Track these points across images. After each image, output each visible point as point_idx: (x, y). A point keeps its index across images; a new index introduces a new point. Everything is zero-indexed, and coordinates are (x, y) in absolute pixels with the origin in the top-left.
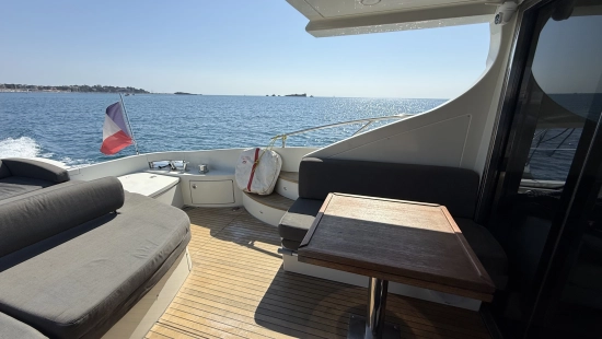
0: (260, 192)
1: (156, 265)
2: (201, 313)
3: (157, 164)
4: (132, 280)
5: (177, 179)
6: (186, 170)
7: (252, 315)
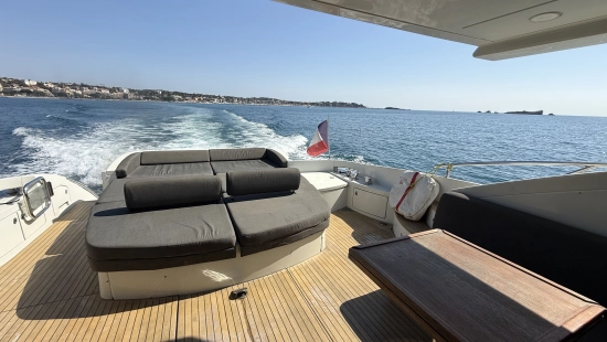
0: (406, 214)
1: (294, 230)
2: (310, 280)
3: (340, 169)
4: (278, 231)
5: (346, 184)
6: (356, 179)
7: (340, 304)
